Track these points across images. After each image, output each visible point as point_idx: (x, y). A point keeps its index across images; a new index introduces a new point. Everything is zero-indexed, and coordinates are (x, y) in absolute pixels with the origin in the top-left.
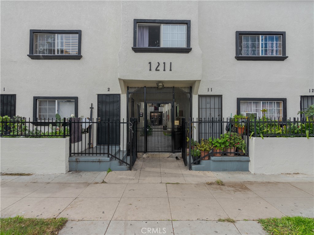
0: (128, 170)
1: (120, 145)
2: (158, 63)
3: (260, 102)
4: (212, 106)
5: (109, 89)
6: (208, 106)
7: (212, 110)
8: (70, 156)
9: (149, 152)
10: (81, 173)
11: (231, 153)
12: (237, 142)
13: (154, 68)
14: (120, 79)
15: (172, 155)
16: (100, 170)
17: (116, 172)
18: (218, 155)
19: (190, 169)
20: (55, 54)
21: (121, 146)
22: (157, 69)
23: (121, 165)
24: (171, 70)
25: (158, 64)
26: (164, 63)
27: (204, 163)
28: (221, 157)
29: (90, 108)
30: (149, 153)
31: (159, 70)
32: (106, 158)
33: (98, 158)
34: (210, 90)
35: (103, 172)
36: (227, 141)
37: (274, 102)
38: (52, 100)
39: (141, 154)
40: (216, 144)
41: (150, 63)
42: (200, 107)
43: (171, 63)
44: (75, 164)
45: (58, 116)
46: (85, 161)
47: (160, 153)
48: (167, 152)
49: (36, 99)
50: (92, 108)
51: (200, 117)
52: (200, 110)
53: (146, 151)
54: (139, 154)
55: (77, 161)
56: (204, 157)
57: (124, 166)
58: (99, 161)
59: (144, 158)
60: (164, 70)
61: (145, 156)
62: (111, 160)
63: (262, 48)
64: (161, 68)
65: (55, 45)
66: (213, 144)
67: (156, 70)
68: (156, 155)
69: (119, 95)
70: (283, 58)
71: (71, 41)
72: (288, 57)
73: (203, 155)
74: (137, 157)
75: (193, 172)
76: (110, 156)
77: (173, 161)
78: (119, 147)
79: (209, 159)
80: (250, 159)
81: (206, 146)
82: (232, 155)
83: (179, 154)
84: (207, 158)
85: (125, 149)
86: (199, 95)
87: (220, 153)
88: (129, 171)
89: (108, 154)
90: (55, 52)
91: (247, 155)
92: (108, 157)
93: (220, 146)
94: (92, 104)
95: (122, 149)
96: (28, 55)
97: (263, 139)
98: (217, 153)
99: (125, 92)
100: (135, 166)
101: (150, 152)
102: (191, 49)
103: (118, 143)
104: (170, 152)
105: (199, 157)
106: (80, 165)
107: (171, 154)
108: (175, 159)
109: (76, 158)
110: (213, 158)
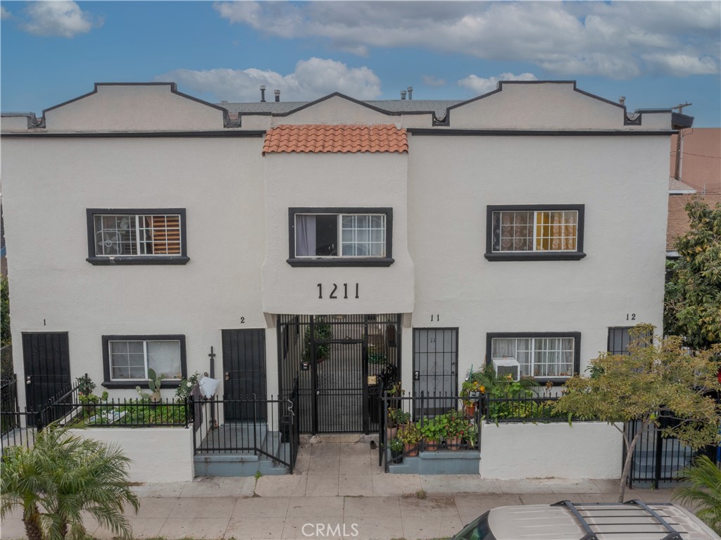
0: (287, 474)
1: (266, 421)
2: (334, 285)
3: (531, 340)
4: (440, 349)
5: (243, 319)
6: (432, 347)
7: (440, 357)
8: (195, 454)
9: (321, 432)
10: (216, 480)
11: (451, 445)
12: (460, 430)
13: (326, 293)
14: (266, 314)
15: (363, 438)
16: (244, 475)
17: (268, 476)
18: (431, 448)
19: (387, 470)
20: (136, 253)
21: (269, 423)
22: (333, 296)
23: (275, 466)
24: (357, 297)
25: (334, 287)
26: (345, 285)
27: (409, 461)
28: (434, 453)
29: (210, 355)
30: (322, 436)
31: (336, 297)
32: (252, 456)
33: (240, 456)
34: (435, 318)
35: (249, 477)
36: (444, 427)
37: (559, 340)
38: (136, 340)
39: (306, 436)
40: (428, 433)
41: (320, 285)
42: (417, 351)
43: (357, 284)
44: (203, 466)
45: (151, 373)
46: (220, 462)
47: (342, 435)
48: (355, 432)
49: (106, 340)
50: (212, 355)
51: (417, 369)
52: (417, 355)
53: (315, 431)
54: (303, 437)
55: (207, 462)
56: (410, 451)
57: (281, 468)
58: (242, 462)
59: (312, 444)
60: (346, 297)
61: (313, 439)
62: (259, 459)
63: (538, 235)
64: (340, 293)
65: (135, 236)
66: (422, 433)
67: (331, 297)
68: (334, 438)
69: (263, 331)
70: (578, 256)
71: (166, 228)
72: (585, 255)
73: (407, 449)
74: (299, 443)
75: (389, 476)
76: (258, 452)
77: (363, 452)
78: (267, 426)
79: (418, 455)
80: (481, 456)
81: (411, 437)
82: (454, 448)
83: (375, 437)
84: (413, 454)
85: (276, 429)
86: (413, 328)
87: (433, 446)
88: (289, 476)
89: (255, 449)
90: (136, 249)
91: (477, 448)
92: (255, 454)
93: (434, 435)
94: (212, 347)
95: (270, 429)
96: (87, 260)
97: (498, 426)
98: (429, 446)
99: (274, 324)
100: (298, 466)
101: (323, 432)
102: (392, 262)
103: (263, 418)
104: (360, 432)
105: (401, 452)
106: (212, 468)
107: (361, 436)
108: (368, 445)
109: (204, 457)
110: (422, 454)
